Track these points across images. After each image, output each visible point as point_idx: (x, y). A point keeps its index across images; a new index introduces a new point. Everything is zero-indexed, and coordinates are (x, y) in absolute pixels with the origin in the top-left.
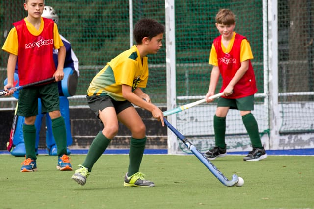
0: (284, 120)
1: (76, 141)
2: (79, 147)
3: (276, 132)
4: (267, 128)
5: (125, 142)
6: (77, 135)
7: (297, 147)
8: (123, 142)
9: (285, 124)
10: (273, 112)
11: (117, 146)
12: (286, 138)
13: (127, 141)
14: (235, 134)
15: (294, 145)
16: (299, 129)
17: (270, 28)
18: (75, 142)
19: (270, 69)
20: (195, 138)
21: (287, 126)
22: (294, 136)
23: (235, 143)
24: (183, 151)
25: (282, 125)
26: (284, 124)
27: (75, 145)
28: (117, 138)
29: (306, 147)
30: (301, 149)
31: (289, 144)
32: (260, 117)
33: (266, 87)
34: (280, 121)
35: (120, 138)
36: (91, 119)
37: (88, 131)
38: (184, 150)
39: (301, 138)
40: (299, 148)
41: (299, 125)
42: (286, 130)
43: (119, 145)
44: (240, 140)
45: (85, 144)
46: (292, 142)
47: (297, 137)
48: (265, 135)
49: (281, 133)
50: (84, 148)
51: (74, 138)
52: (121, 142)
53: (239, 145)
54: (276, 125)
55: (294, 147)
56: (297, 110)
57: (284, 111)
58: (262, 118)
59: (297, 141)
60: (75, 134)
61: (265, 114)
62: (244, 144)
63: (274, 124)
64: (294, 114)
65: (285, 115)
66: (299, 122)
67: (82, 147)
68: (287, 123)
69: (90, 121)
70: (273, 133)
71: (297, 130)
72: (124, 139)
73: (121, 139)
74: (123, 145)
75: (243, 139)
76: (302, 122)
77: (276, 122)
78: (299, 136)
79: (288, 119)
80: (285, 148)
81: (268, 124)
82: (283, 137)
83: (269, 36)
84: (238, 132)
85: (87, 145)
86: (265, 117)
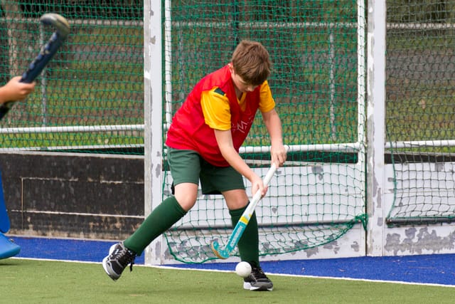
0: (399, 195)
1: (29, 220)
2: (35, 232)
3: (380, 219)
4: (361, 212)
5: (115, 227)
6: (32, 208)
7: (424, 252)
8: (112, 226)
9: (401, 205)
10: (375, 180)
11: (101, 235)
12: (401, 232)
13: (118, 225)
14: (292, 225)
15: (419, 245)
16: (430, 214)
17: (370, 10)
18: (28, 223)
19: (369, 94)
20: (204, 232)
21: (403, 209)
22: (418, 229)
23: (292, 241)
24: (176, 259)
25: (394, 207)
26: (397, 204)
27: (28, 228)
28: (100, 217)
29: (444, 251)
30: (433, 255)
31: (408, 243)
32: (347, 190)
33: (361, 130)
34: (388, 199)
35: (106, 218)
36: (56, 179)
37: (51, 201)
38: (178, 257)
39: (434, 232)
40: (431, 252)
41: (430, 207)
42: (401, 216)
43: (105, 232)
44: (301, 237)
45: (45, 226)
46: (415, 240)
47: (426, 229)
48: (356, 226)
49: (390, 223)
50: (44, 235)
51: (26, 215)
52: (109, 227)
53: (300, 246)
54: (379, 206)
55: (419, 250)
56: (427, 176)
57: (399, 177)
58: (351, 191)
59: (427, 238)
60: (27, 206)
61: (357, 184)
62: (310, 245)
63: (376, 204)
64: (420, 184)
65: (399, 187)
66: (428, 200)
67: (39, 232)
68: (404, 202)
69: (54, 181)
70: (372, 222)
71: (426, 217)
72: (114, 220)
73: (109, 220)
74: (112, 232)
75: (309, 235)
76: (436, 200)
77: (379, 200)
78: (430, 229)
79: (405, 195)
80: (400, 253)
81: (363, 203)
82: (395, 230)
83: (369, 27)
84: (297, 220)
85: (48, 229)
86: (358, 191)
